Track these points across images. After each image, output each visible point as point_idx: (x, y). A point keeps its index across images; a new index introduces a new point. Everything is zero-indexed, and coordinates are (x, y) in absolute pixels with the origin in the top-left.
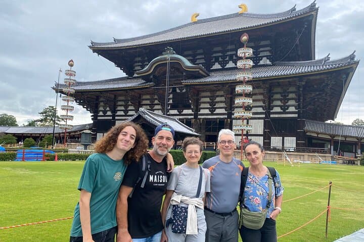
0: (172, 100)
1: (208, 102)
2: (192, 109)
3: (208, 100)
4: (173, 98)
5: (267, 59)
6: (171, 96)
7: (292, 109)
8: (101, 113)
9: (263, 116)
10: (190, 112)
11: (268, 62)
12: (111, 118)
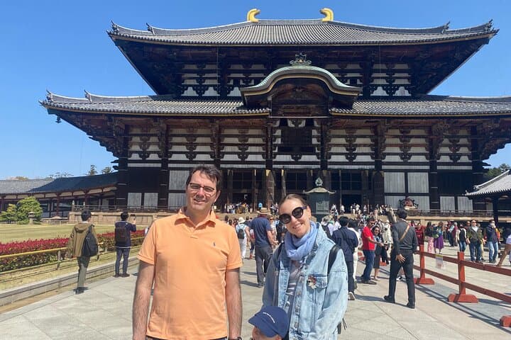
0: (280, 139)
1: (344, 145)
2: (317, 154)
3: (343, 141)
4: (282, 136)
5: (406, 89)
6: (278, 132)
7: (464, 159)
8: (135, 157)
9: (427, 167)
10: (313, 158)
11: (407, 94)
12: (159, 165)
